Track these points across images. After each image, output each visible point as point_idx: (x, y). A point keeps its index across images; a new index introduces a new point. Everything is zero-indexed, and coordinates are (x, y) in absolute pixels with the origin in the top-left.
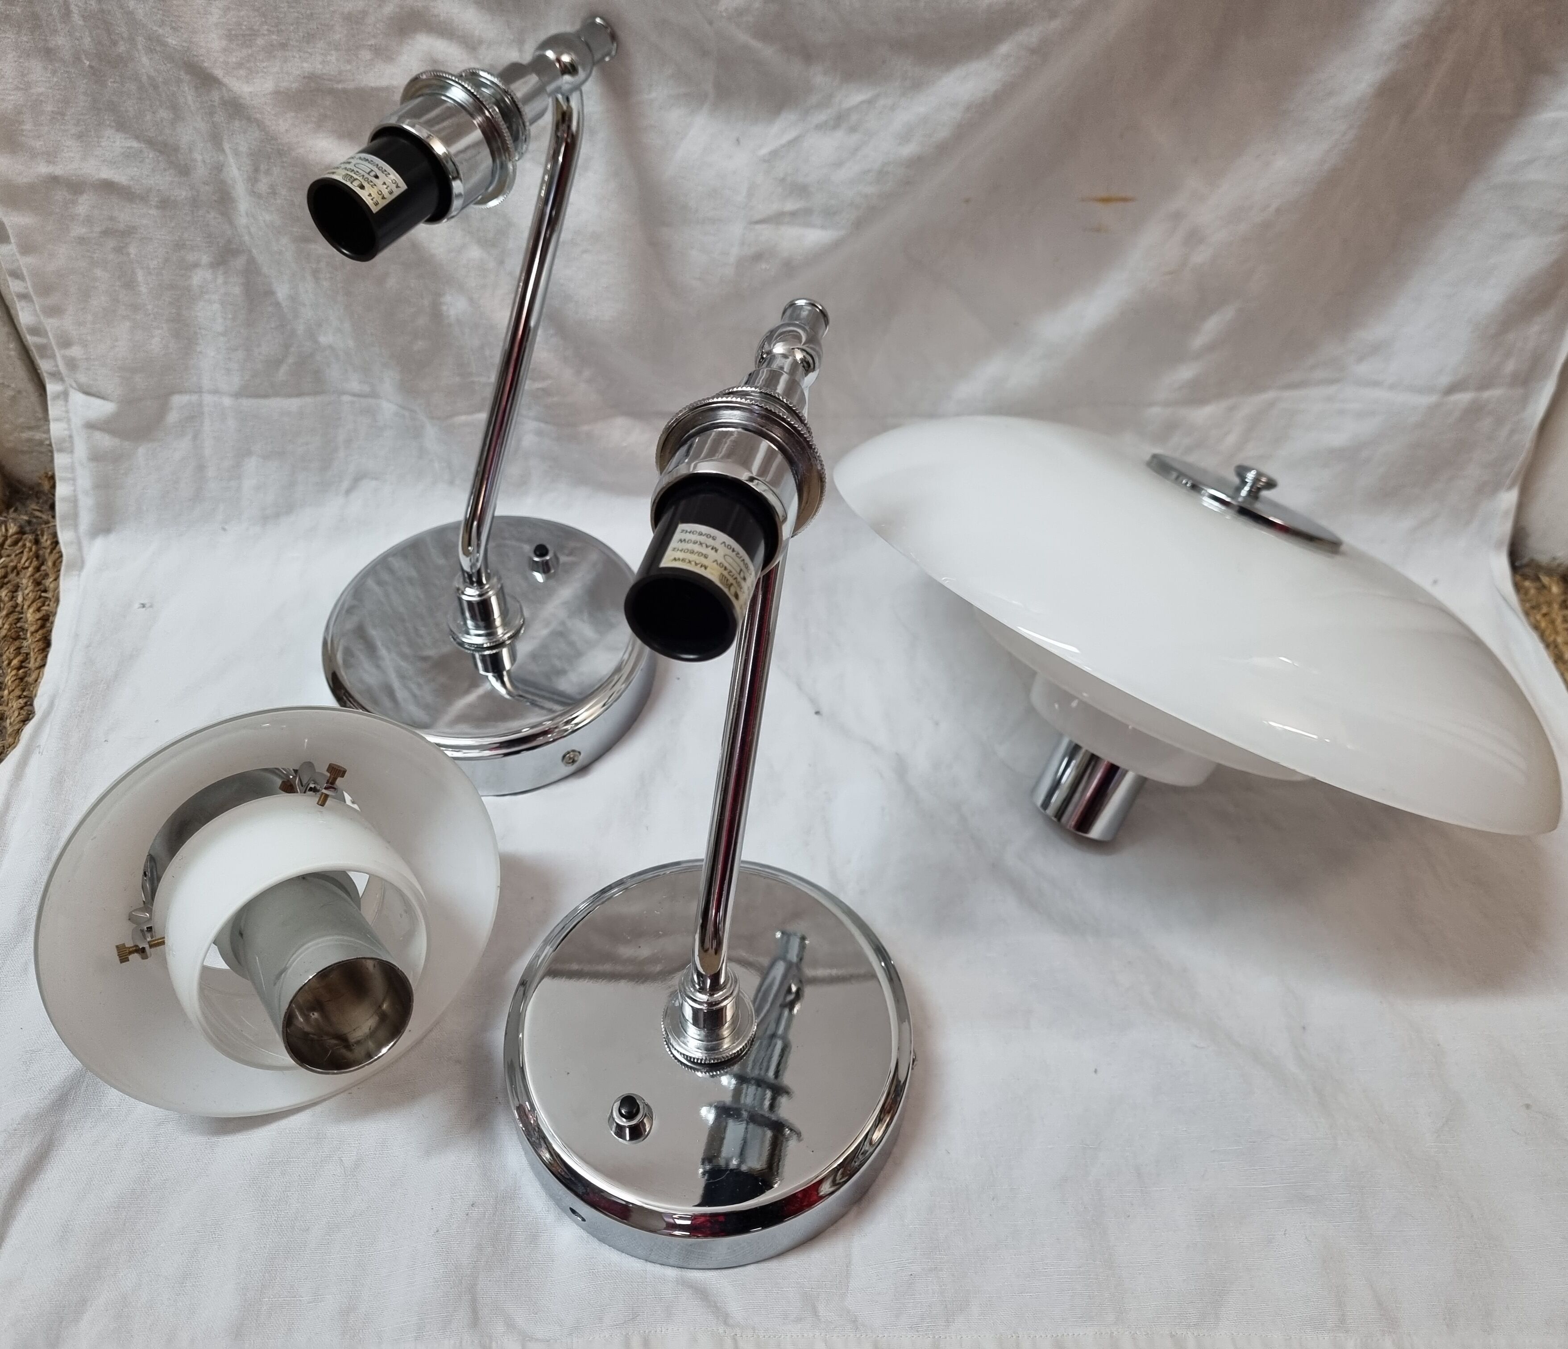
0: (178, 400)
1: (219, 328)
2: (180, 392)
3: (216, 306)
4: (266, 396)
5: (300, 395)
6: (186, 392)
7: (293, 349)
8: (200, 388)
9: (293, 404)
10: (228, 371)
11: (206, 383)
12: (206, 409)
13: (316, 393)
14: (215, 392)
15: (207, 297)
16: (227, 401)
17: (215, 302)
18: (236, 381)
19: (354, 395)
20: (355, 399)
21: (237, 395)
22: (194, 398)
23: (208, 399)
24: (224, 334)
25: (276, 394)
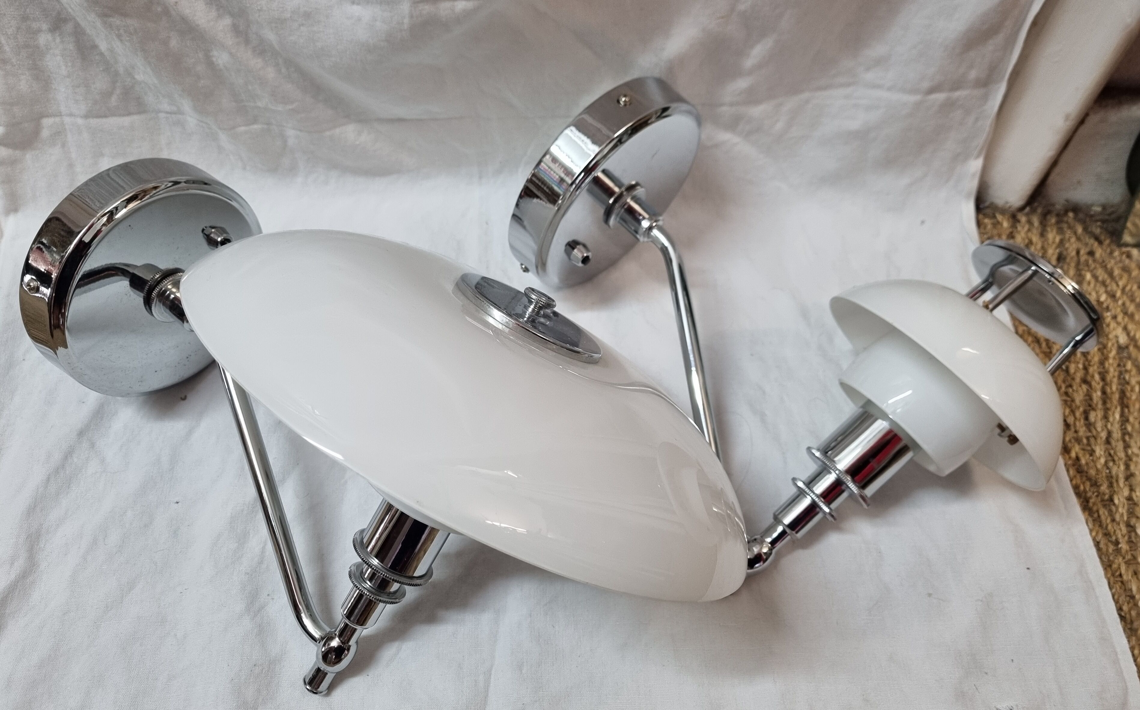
0: (47, 122)
1: (64, 71)
2: (47, 116)
3: (59, 58)
4: (106, 116)
5: (129, 114)
6: (51, 116)
7: (118, 84)
8: (61, 112)
9: (126, 121)
10: (76, 101)
11: (63, 109)
12: (67, 127)
13: (139, 113)
14: (71, 115)
15: (51, 51)
16: (80, 121)
17: (57, 55)
18: (83, 108)
19: (167, 113)
20: (169, 115)
21: (86, 117)
22: (57, 119)
23: (67, 120)
24: (68, 76)
25: (113, 115)
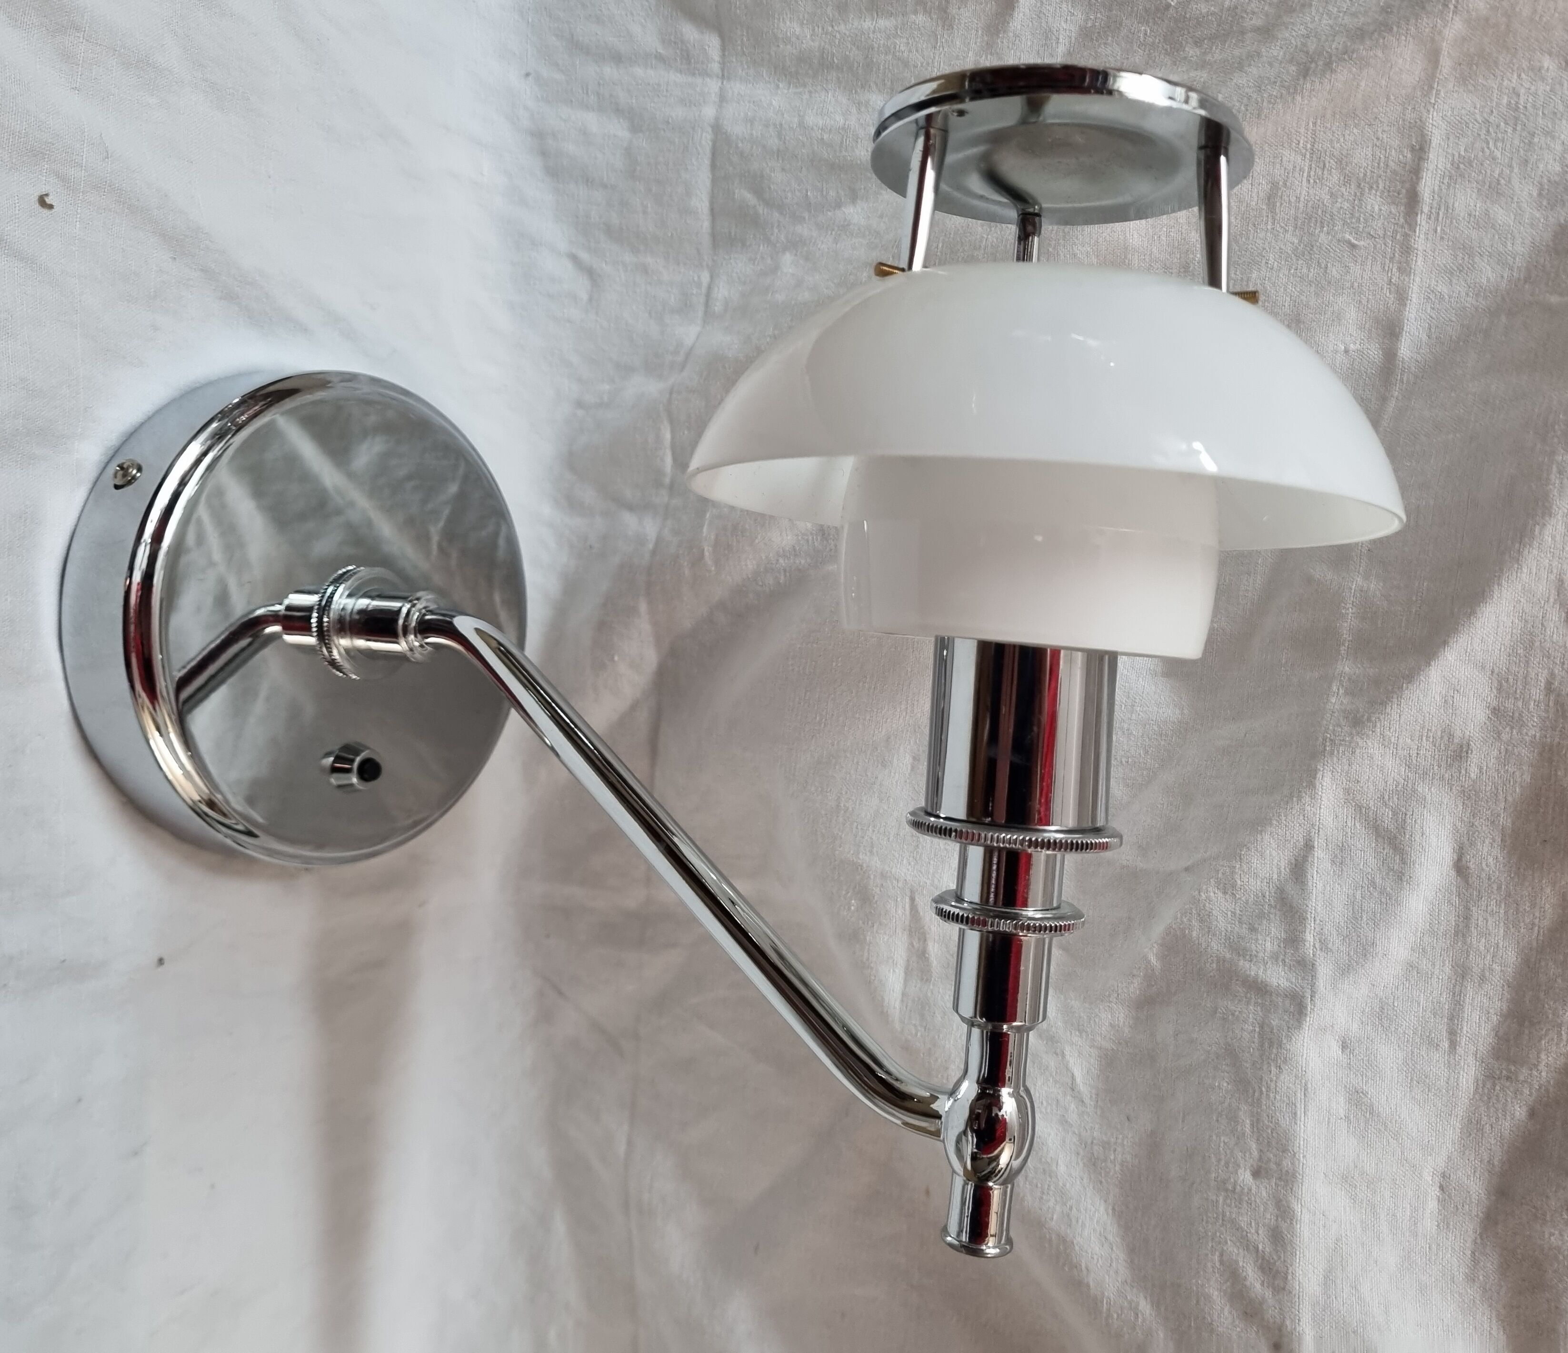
0: (712, 43)
1: (811, 119)
2: (723, 49)
3: (840, 120)
4: (713, 166)
5: (713, 213)
6: (723, 56)
7: (776, 215)
8: (729, 79)
9: (701, 203)
10: (751, 121)
11: (736, 88)
12: (699, 81)
13: (714, 236)
14: (722, 98)
15: (854, 110)
16: (709, 112)
17: (846, 120)
18: (737, 130)
19: (709, 288)
20: (704, 290)
21: (717, 128)
22: (715, 67)
23: (713, 85)
24: (801, 124)
25: (714, 181)
